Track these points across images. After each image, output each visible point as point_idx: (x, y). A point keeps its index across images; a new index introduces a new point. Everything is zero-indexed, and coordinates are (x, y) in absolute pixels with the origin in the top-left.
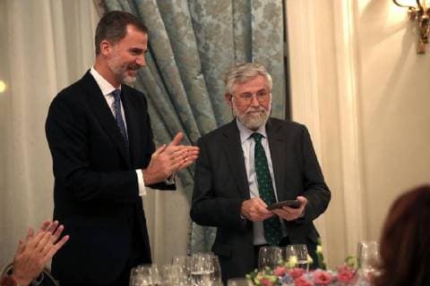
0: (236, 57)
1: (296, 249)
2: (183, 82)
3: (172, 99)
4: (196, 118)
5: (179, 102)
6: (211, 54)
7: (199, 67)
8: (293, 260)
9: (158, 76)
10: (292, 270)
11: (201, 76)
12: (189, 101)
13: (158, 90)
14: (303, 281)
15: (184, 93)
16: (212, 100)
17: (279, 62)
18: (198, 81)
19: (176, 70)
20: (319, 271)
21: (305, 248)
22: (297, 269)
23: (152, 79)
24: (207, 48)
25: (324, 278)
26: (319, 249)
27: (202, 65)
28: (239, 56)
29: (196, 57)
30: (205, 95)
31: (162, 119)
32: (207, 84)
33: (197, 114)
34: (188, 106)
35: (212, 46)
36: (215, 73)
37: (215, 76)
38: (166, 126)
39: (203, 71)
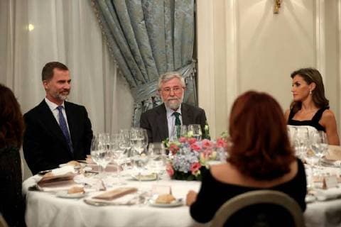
0: (165, 11)
1: (194, 127)
2: (132, 25)
3: (125, 36)
4: (139, 48)
5: (129, 37)
6: (149, 9)
7: (142, 16)
8: (191, 133)
9: (117, 21)
10: (189, 139)
11: (143, 22)
12: (136, 37)
13: (117, 30)
14: (195, 146)
15: (133, 32)
16: (149, 37)
17: (191, 15)
18: (141, 25)
19: (128, 18)
20: (205, 140)
21: (199, 127)
22: (193, 139)
23: (113, 23)
24: (147, 6)
25: (207, 144)
26: (206, 127)
27: (144, 15)
28: (167, 11)
29: (141, 11)
30: (146, 34)
31: (119, 47)
32: (146, 27)
33: (140, 45)
34: (135, 40)
35: (150, 4)
36: (152, 21)
37: (152, 22)
38: (121, 51)
39: (145, 19)
